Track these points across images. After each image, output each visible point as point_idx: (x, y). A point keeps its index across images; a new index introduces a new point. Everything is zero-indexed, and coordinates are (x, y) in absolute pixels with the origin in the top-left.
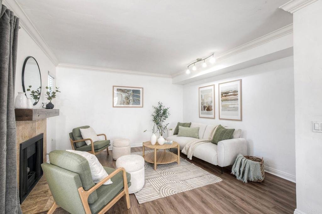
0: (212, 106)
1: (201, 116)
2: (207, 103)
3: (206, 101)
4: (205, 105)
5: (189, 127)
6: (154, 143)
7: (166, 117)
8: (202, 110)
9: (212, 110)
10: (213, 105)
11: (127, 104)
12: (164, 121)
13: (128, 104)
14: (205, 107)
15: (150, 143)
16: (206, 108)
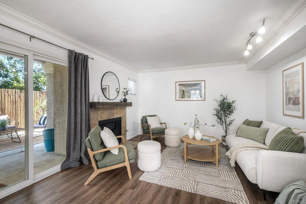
0: (299, 98)
1: (286, 112)
2: (293, 92)
3: (291, 90)
4: (291, 96)
5: (259, 127)
6: (191, 136)
7: (232, 112)
8: (286, 104)
9: (300, 104)
10: (300, 95)
11: (187, 98)
12: (228, 116)
13: (189, 98)
14: (290, 99)
15: (187, 136)
16: (292, 101)
